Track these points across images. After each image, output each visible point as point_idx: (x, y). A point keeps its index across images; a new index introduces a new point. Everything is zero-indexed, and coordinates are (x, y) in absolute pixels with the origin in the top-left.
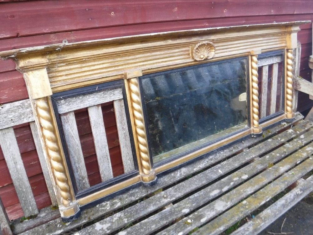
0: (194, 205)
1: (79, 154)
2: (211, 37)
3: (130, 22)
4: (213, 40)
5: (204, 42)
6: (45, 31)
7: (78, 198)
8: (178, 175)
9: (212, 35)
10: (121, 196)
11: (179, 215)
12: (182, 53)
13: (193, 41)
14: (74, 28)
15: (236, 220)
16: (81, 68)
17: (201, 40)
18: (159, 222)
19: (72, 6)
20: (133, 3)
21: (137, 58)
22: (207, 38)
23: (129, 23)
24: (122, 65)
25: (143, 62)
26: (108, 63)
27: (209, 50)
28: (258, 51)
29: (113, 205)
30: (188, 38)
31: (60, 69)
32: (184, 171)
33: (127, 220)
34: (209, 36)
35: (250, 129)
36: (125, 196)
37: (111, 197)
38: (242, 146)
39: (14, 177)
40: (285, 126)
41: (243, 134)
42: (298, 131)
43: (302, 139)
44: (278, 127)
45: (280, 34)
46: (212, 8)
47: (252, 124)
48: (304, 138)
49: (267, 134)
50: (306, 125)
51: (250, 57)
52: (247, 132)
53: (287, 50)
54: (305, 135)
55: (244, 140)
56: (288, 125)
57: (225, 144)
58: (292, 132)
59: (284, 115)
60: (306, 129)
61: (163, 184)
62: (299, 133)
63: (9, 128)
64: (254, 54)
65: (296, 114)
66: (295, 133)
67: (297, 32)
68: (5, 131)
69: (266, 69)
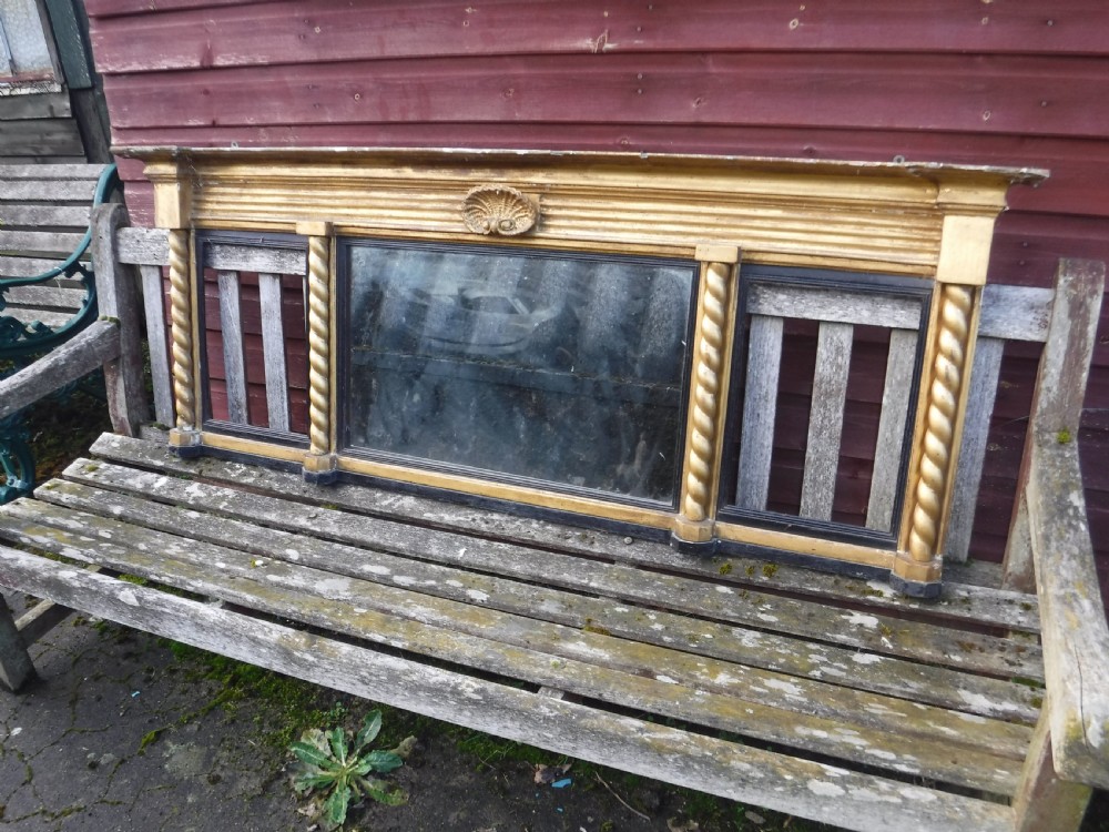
0: (315, 556)
1: (238, 357)
2: (531, 176)
3: (395, 118)
4: (541, 186)
5: (492, 187)
6: (249, 122)
7: (206, 429)
8: (385, 503)
10: (268, 471)
11: (276, 552)
12: (443, 205)
13: (471, 179)
14: (290, 120)
15: (289, 611)
16: (241, 195)
17: (495, 179)
18: (241, 536)
19: (288, 78)
20: (398, 76)
21: (336, 198)
23: (392, 119)
24: (307, 205)
25: (349, 207)
26: (284, 196)
27: (519, 212)
28: (718, 250)
29: (244, 474)
30: (458, 170)
31: (215, 190)
33: (225, 507)
34: (526, 173)
35: (670, 514)
36: (273, 474)
37: (252, 461)
38: (611, 547)
39: (152, 348)
40: (871, 598)
41: (634, 514)
42: (891, 641)
43: (848, 661)
44: (836, 582)
45: (900, 212)
46: (640, 91)
47: (682, 502)
48: (866, 666)
49: (752, 571)
50: (982, 650)
51: (704, 266)
52: (655, 517)
53: (944, 286)
54: (893, 664)
55: (633, 534)
56: (896, 603)
57: (551, 505)
58: (861, 625)
59: (887, 553)
60: (955, 662)
61: (341, 498)
62: (891, 647)
63: (153, 266)
64: (698, 256)
65: (1008, 598)
66: (863, 635)
67: (996, 215)
68: (150, 270)
69: (835, 338)
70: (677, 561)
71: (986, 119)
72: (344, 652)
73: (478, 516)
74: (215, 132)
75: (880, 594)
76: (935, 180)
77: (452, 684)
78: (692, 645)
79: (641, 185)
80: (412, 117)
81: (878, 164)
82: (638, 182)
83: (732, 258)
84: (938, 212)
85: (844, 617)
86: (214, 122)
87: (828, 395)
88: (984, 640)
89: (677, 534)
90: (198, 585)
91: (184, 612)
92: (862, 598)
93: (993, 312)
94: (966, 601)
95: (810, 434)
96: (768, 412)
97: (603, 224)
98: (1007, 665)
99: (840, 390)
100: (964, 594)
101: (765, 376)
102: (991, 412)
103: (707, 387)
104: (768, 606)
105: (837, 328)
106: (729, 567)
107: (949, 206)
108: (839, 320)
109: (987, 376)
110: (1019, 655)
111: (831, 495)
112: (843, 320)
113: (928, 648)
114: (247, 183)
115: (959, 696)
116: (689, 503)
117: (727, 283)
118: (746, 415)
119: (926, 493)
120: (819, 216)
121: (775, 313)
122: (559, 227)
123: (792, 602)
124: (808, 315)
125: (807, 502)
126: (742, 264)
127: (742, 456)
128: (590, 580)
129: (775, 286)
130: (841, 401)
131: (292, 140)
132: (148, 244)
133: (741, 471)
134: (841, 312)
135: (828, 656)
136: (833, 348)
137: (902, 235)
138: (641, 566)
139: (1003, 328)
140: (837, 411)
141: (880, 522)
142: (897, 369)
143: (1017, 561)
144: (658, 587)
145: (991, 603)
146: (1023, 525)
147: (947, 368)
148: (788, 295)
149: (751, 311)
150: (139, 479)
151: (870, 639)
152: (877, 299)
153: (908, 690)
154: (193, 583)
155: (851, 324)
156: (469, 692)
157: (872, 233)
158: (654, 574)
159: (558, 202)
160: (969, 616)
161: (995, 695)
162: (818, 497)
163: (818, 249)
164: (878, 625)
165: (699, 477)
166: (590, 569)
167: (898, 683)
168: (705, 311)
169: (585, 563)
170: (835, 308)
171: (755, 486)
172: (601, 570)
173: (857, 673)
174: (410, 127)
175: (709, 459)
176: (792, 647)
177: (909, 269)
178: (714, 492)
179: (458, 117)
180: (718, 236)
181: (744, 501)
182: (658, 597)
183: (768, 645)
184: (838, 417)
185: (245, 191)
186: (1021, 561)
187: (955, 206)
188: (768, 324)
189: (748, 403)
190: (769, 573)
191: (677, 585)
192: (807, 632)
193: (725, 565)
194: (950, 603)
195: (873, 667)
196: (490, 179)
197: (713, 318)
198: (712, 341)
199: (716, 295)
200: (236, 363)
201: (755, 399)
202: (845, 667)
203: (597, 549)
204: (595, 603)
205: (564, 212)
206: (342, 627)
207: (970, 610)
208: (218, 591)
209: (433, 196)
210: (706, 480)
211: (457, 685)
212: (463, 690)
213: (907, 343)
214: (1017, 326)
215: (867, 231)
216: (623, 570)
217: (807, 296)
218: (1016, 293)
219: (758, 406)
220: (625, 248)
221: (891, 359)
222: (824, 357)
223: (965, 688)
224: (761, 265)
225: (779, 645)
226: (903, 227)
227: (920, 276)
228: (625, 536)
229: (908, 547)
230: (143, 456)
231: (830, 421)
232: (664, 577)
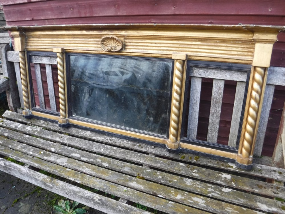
0: (59, 150)
1: (41, 88)
2: (121, 32)
3: (83, 16)
4: (124, 36)
5: (109, 36)
7: (33, 110)
8: (82, 133)
9: (123, 31)
11: (48, 149)
12: (95, 42)
13: (103, 34)
14: (54, 17)
15: (47, 169)
16: (38, 40)
18: (39, 144)
19: (52, 5)
20: (83, 2)
21: (65, 41)
22: (116, 33)
24: (56, 43)
25: (68, 43)
27: (117, 44)
28: (180, 56)
29: (43, 124)
30: (99, 31)
31: (31, 39)
32: (88, 134)
33: (36, 134)
34: (119, 31)
35: (166, 140)
36: (51, 124)
38: (148, 149)
40: (229, 168)
41: (155, 139)
42: (235, 184)
43: (221, 191)
44: (218, 163)
45: (240, 42)
46: (156, 4)
47: (169, 136)
48: (226, 193)
49: (191, 158)
50: (265, 188)
51: (175, 61)
52: (161, 140)
53: (255, 67)
54: (235, 192)
55: (154, 145)
56: (237, 170)
57: (130, 136)
58: (225, 178)
59: (234, 154)
60: (256, 191)
61: (69, 132)
62: (235, 186)
63: (17, 62)
64: (173, 58)
65: (274, 170)
66: (226, 181)
67: (274, 43)
68: (16, 63)
69: (218, 84)
70: (168, 154)
71: (270, 11)
72: (61, 184)
73: (108, 138)
74: (34, 22)
75: (232, 167)
76: (252, 31)
77: (92, 197)
78: (170, 184)
79: (155, 34)
80: (88, 15)
81: (233, 26)
82: (154, 33)
83: (184, 58)
84: (253, 42)
85: (220, 175)
86: (33, 19)
87: (216, 102)
88: (266, 184)
89: (167, 146)
90: (22, 160)
91: (17, 169)
92: (226, 168)
93: (271, 76)
94: (260, 170)
95: (210, 115)
96: (197, 107)
97: (144, 47)
98: (273, 193)
99: (220, 101)
100: (260, 168)
101: (196, 96)
102: (270, 109)
103: (177, 100)
104: (196, 171)
105: (219, 81)
106: (184, 157)
107: (257, 40)
108: (220, 78)
109: (269, 97)
110: (277, 190)
111: (217, 134)
112: (221, 78)
113: (247, 187)
114: (39, 37)
115: (257, 205)
116: (171, 136)
117: (183, 66)
118: (190, 108)
119: (247, 136)
120: (213, 44)
121: (199, 76)
122: (130, 49)
123: (204, 169)
124: (209, 77)
125: (209, 136)
126: (188, 60)
127: (189, 122)
128: (140, 160)
129: (199, 67)
130: (220, 104)
131: (55, 23)
132: (15, 56)
133: (188, 126)
134: (220, 76)
135: (214, 189)
136: (218, 88)
137: (241, 50)
138: (157, 156)
139: (275, 81)
140: (219, 108)
141: (232, 143)
142: (239, 94)
143: (277, 157)
144: (161, 163)
145: (268, 171)
146: (280, 146)
147: (255, 95)
148: (203, 70)
149: (191, 75)
150: (14, 125)
151: (228, 183)
152: (233, 72)
153: (240, 202)
154: (21, 159)
155: (223, 80)
156: (97, 200)
157: (231, 49)
158: (160, 159)
159: (130, 41)
160: (261, 175)
161: (269, 205)
162: (213, 135)
163: (212, 55)
164: (231, 178)
165: (174, 129)
166: (141, 156)
167: (237, 199)
168: (176, 76)
169: (139, 154)
170: (219, 75)
171: (193, 131)
172: (144, 156)
173: (223, 196)
174: (88, 18)
175: (177, 123)
176: (203, 185)
177: (243, 62)
178: (179, 133)
179: (101, 15)
180: (180, 51)
181: (189, 135)
182: (161, 166)
183: (195, 185)
184: (219, 109)
185: (39, 39)
186: (279, 158)
187: (259, 40)
188: (197, 79)
189: (191, 105)
190: (197, 159)
191: (167, 162)
192: (208, 180)
193: (183, 156)
194: (255, 171)
195: (229, 193)
196: (109, 34)
197: (178, 78)
198: (178, 85)
199: (179, 70)
200: (41, 91)
201: (193, 104)
202: (220, 193)
203: (143, 150)
204: (141, 168)
205: (131, 44)
206: (62, 175)
207: (261, 173)
208: (28, 162)
209: (92, 40)
210: (177, 130)
211: (93, 197)
212: (95, 199)
213: (242, 86)
214: (280, 81)
215: (229, 49)
216: (151, 157)
217: (209, 70)
218: (279, 70)
219: (194, 106)
220: (150, 55)
221: (237, 91)
222: (215, 90)
223: (259, 202)
224: (194, 60)
225: (198, 185)
226: (241, 47)
227: (247, 64)
228: (152, 146)
229: (241, 153)
230: (16, 118)
231: (217, 111)
232: (164, 160)
